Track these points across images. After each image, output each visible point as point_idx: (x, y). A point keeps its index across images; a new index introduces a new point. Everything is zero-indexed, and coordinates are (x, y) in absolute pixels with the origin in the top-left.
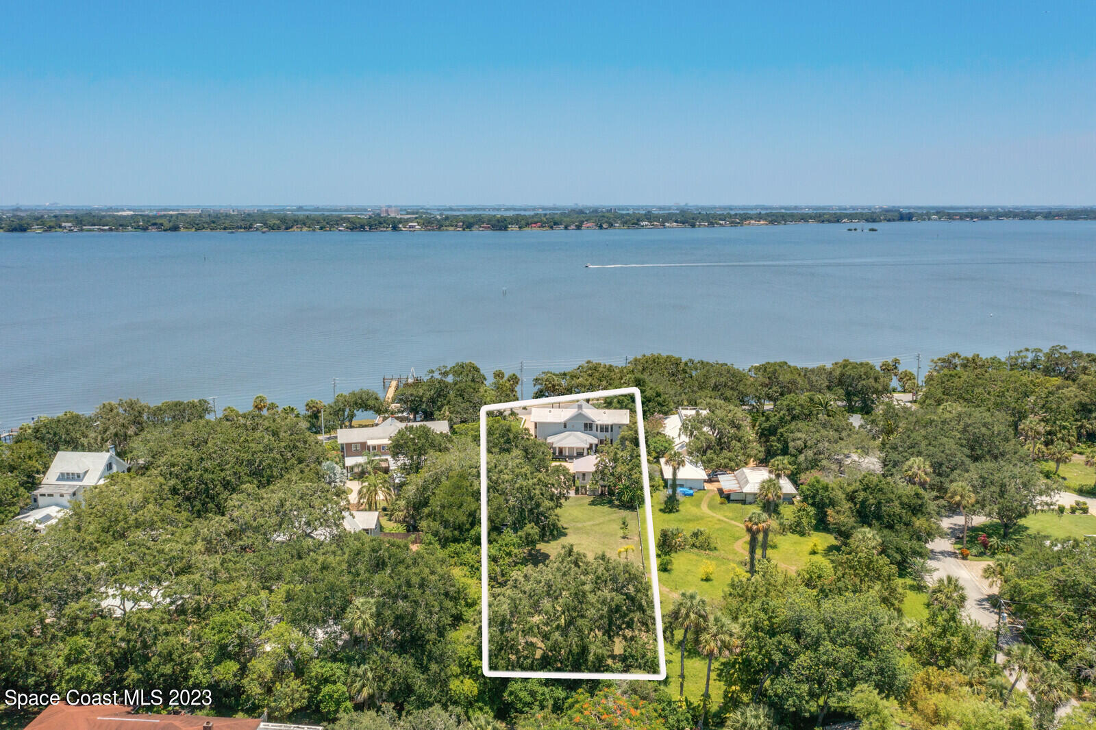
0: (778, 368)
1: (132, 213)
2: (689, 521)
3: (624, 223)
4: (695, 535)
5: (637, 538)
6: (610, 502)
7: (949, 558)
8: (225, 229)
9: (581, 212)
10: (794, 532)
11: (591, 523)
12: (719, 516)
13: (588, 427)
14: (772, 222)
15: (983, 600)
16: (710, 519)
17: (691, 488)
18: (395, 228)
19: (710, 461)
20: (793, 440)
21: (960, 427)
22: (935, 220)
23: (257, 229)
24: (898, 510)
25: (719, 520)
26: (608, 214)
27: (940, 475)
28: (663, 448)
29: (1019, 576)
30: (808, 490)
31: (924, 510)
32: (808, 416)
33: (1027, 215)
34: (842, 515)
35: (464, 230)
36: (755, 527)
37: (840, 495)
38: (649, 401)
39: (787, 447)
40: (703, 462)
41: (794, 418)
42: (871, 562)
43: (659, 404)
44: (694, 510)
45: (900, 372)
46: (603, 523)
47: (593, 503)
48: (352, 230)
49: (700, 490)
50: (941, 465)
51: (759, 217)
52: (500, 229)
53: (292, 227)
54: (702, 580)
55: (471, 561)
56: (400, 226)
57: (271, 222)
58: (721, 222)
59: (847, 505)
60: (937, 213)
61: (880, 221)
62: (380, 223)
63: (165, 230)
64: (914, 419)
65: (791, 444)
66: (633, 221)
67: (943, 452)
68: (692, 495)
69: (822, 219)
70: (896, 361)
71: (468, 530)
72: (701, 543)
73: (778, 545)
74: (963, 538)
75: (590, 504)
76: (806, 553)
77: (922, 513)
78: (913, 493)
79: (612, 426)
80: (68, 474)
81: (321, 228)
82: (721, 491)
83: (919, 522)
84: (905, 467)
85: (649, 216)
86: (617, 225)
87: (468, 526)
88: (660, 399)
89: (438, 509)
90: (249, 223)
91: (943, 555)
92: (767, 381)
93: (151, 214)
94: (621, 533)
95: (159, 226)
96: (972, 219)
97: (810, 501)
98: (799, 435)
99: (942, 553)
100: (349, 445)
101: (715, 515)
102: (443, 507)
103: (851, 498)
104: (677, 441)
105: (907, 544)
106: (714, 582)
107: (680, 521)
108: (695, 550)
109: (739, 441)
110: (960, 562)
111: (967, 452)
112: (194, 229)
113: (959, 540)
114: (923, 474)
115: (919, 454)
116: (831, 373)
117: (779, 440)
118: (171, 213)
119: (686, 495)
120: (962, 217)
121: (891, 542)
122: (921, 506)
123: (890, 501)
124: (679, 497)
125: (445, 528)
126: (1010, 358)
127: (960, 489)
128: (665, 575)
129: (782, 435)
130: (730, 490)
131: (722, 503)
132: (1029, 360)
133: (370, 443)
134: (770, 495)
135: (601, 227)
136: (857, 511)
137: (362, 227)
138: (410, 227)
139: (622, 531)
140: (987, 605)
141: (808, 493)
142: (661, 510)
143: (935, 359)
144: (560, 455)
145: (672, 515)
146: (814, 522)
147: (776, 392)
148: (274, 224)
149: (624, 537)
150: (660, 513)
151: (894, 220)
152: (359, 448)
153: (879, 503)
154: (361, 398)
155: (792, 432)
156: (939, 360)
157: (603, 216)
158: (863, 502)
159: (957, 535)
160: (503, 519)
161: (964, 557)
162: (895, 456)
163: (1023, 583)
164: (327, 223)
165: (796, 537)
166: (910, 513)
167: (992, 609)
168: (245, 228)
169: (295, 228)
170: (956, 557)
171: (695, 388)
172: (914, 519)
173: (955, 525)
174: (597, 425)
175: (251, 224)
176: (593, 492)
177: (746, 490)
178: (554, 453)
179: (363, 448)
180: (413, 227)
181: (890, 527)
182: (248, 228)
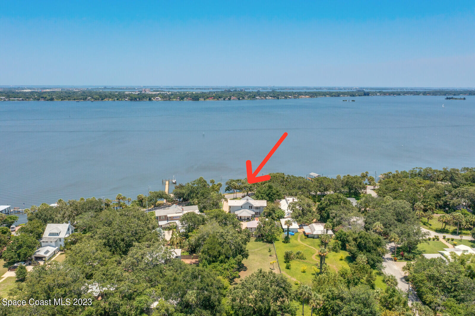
0: (323, 179)
1: (29, 90)
2: (294, 246)
3: (249, 97)
4: (298, 253)
5: (275, 256)
6: (263, 240)
7: (390, 261)
8: (74, 99)
9: (229, 91)
10: (333, 250)
11: (257, 250)
12: (305, 244)
13: (251, 207)
14: (311, 97)
15: (402, 278)
16: (302, 246)
17: (293, 232)
18: (150, 99)
19: (300, 221)
20: (332, 213)
21: (393, 208)
22: (378, 95)
23: (89, 100)
24: (372, 245)
25: (305, 246)
26: (241, 93)
27: (386, 228)
28: (281, 215)
29: (415, 273)
30: (338, 235)
31: (381, 244)
32: (336, 203)
33: (416, 93)
34: (352, 246)
35: (180, 100)
36: (322, 254)
37: (350, 238)
38: (274, 195)
39: (329, 215)
40: (297, 221)
41: (331, 204)
42: (364, 267)
43: (278, 196)
44: (295, 242)
45: (368, 177)
46: (261, 250)
47: (256, 241)
48: (131, 100)
49: (296, 232)
50: (386, 224)
51: (306, 94)
52: (196, 100)
53: (104, 99)
54: (302, 272)
55: (220, 269)
56: (152, 98)
57: (95, 97)
58: (290, 97)
59: (353, 243)
60: (379, 92)
61: (356, 96)
62: (143, 97)
63: (47, 100)
64: (375, 203)
65: (331, 215)
66: (253, 97)
67: (387, 219)
68: (294, 235)
69: (332, 95)
70: (367, 173)
71: (218, 258)
72: (300, 257)
73: (328, 257)
74: (394, 252)
75: (255, 241)
76: (339, 260)
77: (381, 245)
78: (377, 238)
79: (260, 207)
80: (53, 233)
81: (117, 99)
82: (304, 233)
83: (379, 249)
84: (374, 226)
85: (259, 94)
86: (246, 98)
87: (218, 256)
88: (278, 194)
89: (207, 249)
90: (85, 97)
91: (388, 260)
92: (319, 185)
93: (39, 91)
94: (269, 254)
95: (45, 98)
96: (394, 95)
97: (339, 239)
98: (333, 211)
99: (387, 259)
100: (160, 217)
101: (303, 243)
102: (208, 249)
103: (355, 240)
104: (286, 212)
105: (375, 257)
106: (307, 273)
107: (291, 247)
108: (298, 259)
109: (310, 212)
110: (394, 262)
111: (395, 217)
112: (60, 100)
113: (393, 253)
114: (380, 229)
115: (378, 220)
116: (343, 181)
117: (325, 213)
118: (47, 90)
119: (291, 235)
120: (390, 94)
121: (370, 257)
122: (380, 243)
123: (369, 242)
124: (290, 236)
125: (209, 257)
126: (410, 171)
127: (394, 236)
128: (288, 270)
129: (327, 211)
130: (308, 233)
131: (305, 238)
132: (417, 172)
133: (169, 216)
134: (327, 241)
135: (239, 99)
136: (357, 245)
137: (136, 99)
138: (157, 99)
139: (269, 253)
140: (404, 280)
141: (338, 236)
142: (283, 242)
143: (383, 174)
144: (241, 219)
145: (287, 244)
146: (341, 247)
147: (323, 189)
148: (97, 98)
149: (270, 256)
150: (283, 243)
151: (362, 96)
152: (164, 218)
153: (366, 243)
154: (160, 194)
155: (331, 210)
156: (384, 174)
157: (240, 94)
158: (360, 243)
159: (392, 250)
160: (229, 254)
161: (395, 261)
162: (369, 220)
163: (416, 275)
164: (120, 97)
165: (334, 253)
166: (376, 246)
167: (405, 282)
168: (83, 99)
169: (106, 99)
170: (392, 260)
171: (291, 188)
172: (378, 248)
173: (392, 246)
174: (254, 207)
175: (86, 98)
176: (256, 235)
177: (314, 233)
178: (238, 218)
179: (166, 218)
180: (158, 99)
181: (369, 251)
182: (85, 99)
